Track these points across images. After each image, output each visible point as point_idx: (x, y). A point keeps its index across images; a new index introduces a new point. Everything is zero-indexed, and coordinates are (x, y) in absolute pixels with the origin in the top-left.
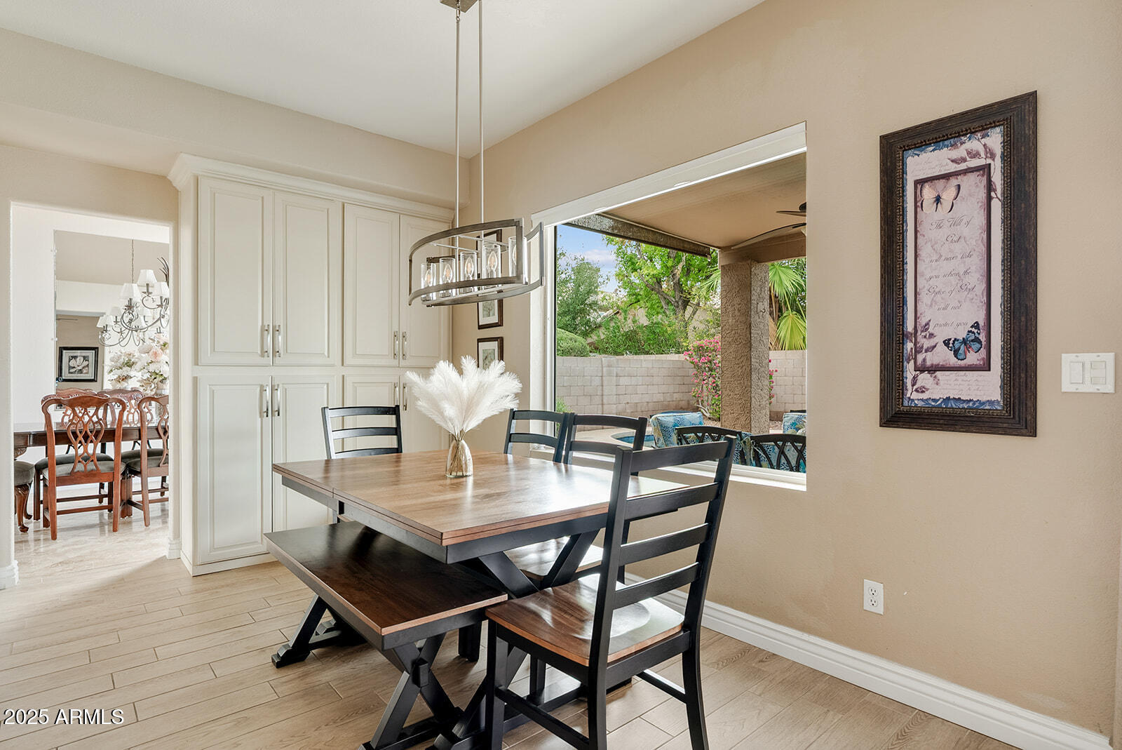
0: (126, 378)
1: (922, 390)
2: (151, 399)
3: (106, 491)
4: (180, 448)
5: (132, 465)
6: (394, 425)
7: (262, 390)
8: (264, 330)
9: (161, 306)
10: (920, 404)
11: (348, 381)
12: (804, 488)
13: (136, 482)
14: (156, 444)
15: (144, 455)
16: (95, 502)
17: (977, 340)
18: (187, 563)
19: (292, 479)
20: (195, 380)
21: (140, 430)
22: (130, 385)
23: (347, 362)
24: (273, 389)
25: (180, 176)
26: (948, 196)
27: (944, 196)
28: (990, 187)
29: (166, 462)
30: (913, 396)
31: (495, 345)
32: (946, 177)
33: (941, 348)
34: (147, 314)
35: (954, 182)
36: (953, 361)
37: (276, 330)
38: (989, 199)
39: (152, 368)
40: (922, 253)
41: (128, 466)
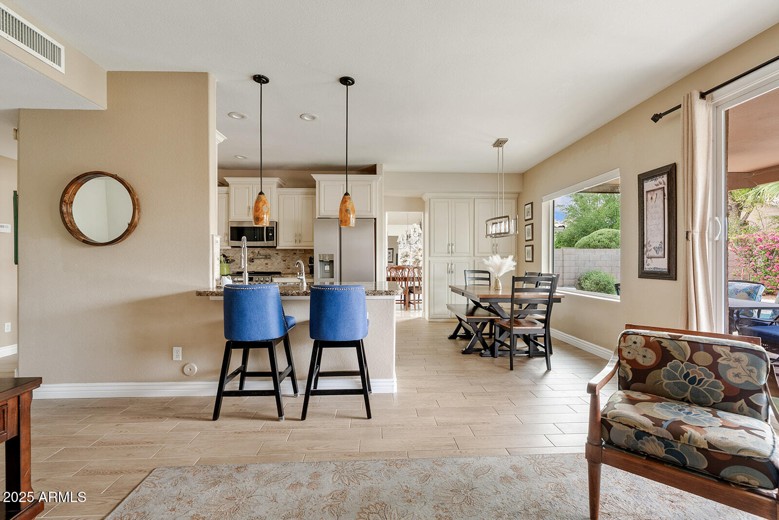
0: (406, 261)
1: (648, 265)
2: (416, 268)
3: (403, 299)
4: (425, 284)
5: (411, 290)
6: (488, 277)
7: (448, 265)
8: (449, 245)
9: (419, 236)
10: (648, 270)
11: (476, 262)
12: (619, 301)
13: (412, 295)
14: (417, 284)
15: (414, 288)
16: (400, 302)
17: (661, 247)
18: (427, 318)
19: (454, 290)
20: (429, 261)
21: (413, 278)
22: (407, 264)
23: (475, 255)
24: (452, 265)
25: (425, 198)
26: (654, 197)
27: (653, 197)
28: (664, 195)
29: (421, 289)
30: (647, 268)
31: (530, 247)
32: (653, 190)
33: (653, 250)
34: (414, 238)
35: (656, 192)
36: (656, 255)
37: (452, 245)
38: (664, 199)
39: (416, 257)
40: (648, 217)
41: (409, 290)
